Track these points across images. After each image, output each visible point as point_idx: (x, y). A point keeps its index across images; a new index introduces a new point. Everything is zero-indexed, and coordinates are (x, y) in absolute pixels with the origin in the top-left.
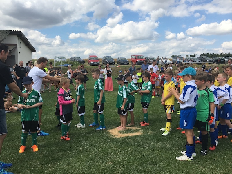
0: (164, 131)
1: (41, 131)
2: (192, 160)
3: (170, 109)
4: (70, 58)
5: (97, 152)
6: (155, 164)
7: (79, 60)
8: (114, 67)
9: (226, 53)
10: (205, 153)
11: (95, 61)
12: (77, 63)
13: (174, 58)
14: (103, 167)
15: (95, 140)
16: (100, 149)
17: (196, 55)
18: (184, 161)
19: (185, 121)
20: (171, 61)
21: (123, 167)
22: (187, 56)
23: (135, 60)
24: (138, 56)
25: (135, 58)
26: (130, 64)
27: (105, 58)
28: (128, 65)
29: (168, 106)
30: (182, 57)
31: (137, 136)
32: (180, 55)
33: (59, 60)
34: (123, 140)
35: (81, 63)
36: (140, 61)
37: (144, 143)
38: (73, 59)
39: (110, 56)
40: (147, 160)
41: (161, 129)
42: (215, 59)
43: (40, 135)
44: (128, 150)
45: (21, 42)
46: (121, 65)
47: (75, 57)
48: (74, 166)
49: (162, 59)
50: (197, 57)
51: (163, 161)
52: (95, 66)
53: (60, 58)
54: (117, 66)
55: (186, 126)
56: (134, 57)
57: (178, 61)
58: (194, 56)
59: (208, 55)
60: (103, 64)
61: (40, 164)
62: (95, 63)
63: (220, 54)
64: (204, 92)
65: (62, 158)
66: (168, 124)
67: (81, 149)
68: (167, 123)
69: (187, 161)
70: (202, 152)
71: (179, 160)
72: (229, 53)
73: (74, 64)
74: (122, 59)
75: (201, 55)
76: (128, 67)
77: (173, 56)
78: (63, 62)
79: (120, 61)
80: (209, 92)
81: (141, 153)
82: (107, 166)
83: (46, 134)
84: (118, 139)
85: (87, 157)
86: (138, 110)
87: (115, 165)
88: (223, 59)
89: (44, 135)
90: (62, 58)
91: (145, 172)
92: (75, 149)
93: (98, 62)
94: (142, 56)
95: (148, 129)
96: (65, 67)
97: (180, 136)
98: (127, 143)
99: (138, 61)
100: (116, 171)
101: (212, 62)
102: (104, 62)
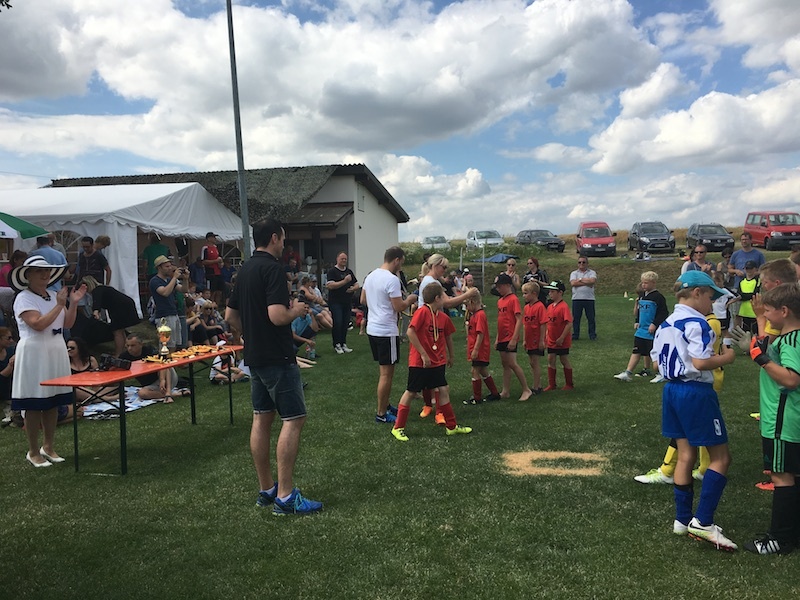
11: (599, 242)
24: (777, 216)
25: (763, 224)
27: (637, 231)
35: (553, 249)
36: (785, 234)
56: (758, 220)
60: (631, 249)
79: (698, 238)
93: (612, 245)
96: (493, 264)
102: (635, 244)
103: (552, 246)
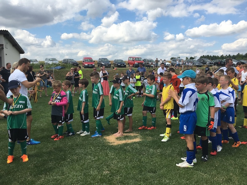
0: (163, 137)
1: (31, 140)
2: (193, 167)
3: (170, 113)
4: (62, 60)
5: (93, 161)
6: (155, 172)
7: (72, 62)
8: (110, 70)
9: (226, 55)
10: (206, 159)
11: (90, 64)
12: (70, 66)
13: (174, 61)
14: (99, 177)
15: (90, 148)
16: (96, 158)
17: (196, 57)
18: (184, 168)
19: (184, 126)
20: (170, 64)
21: (121, 176)
22: (187, 58)
23: (133, 62)
24: (136, 58)
25: (133, 60)
26: (128, 67)
27: (100, 61)
28: (125, 67)
29: (167, 111)
30: (182, 60)
31: (135, 143)
32: (180, 57)
33: (51, 63)
34: (120, 148)
35: (75, 65)
36: (138, 63)
37: (143, 150)
38: (66, 61)
39: (106, 58)
40: (146, 168)
41: (161, 135)
42: (215, 61)
43: (30, 143)
44: (126, 158)
45: (8, 42)
46: (118, 68)
47: (67, 59)
48: (68, 177)
49: (160, 61)
50: (197, 59)
51: (162, 168)
52: (90, 69)
53: (51, 60)
54: (114, 68)
55: (186, 131)
56: (131, 59)
57: (177, 63)
58: (194, 58)
59: (208, 57)
60: (99, 66)
61: (31, 175)
62: (89, 66)
63: (220, 56)
64: (205, 95)
65: (55, 168)
66: (168, 130)
67: (75, 157)
68: (167, 128)
69: (188, 168)
70: (203, 157)
71: (180, 167)
72: (229, 55)
73: (67, 67)
74: (118, 61)
75: (201, 57)
76: (125, 69)
77: (172, 59)
78: (54, 64)
79: (117, 63)
80: (210, 96)
81: (139, 161)
82: (104, 176)
83: (37, 142)
84: (115, 146)
85: (81, 166)
86: (136, 115)
87: (112, 174)
88: (223, 61)
89: (34, 144)
90: (54, 60)
91: (145, 180)
92: (68, 158)
93: (93, 65)
94: (140, 58)
95: (147, 135)
96: (57, 70)
97: (180, 142)
98: (125, 150)
99: (136, 63)
100: (113, 180)
101: (212, 64)
102: (100, 65)
103: (75, 64)
